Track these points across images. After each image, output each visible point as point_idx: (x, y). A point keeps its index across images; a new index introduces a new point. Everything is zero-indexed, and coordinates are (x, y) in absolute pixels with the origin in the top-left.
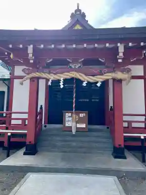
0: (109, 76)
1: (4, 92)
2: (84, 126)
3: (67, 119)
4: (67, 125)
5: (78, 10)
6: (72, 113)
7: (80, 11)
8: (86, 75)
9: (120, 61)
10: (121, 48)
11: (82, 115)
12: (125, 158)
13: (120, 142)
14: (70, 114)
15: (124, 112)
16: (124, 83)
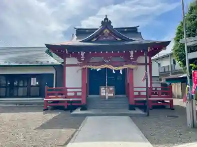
0: (125, 67)
1: (53, 74)
2: (112, 95)
3: (102, 91)
4: (102, 94)
5: (106, 19)
6: (105, 87)
7: (107, 19)
8: (113, 66)
9: (131, 58)
10: (132, 53)
11: (111, 89)
12: (135, 110)
13: (133, 103)
14: (104, 88)
15: (135, 86)
16: (134, 71)
